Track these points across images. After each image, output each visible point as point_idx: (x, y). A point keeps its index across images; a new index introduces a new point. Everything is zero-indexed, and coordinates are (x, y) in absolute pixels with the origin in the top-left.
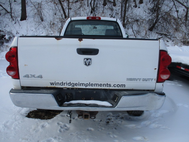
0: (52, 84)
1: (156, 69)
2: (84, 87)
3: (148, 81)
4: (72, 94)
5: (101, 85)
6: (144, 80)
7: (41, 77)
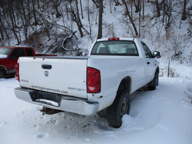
0: (32, 86)
1: (84, 82)
2: (46, 91)
3: (81, 91)
4: (42, 95)
5: (54, 90)
6: (79, 90)
7: (27, 81)
